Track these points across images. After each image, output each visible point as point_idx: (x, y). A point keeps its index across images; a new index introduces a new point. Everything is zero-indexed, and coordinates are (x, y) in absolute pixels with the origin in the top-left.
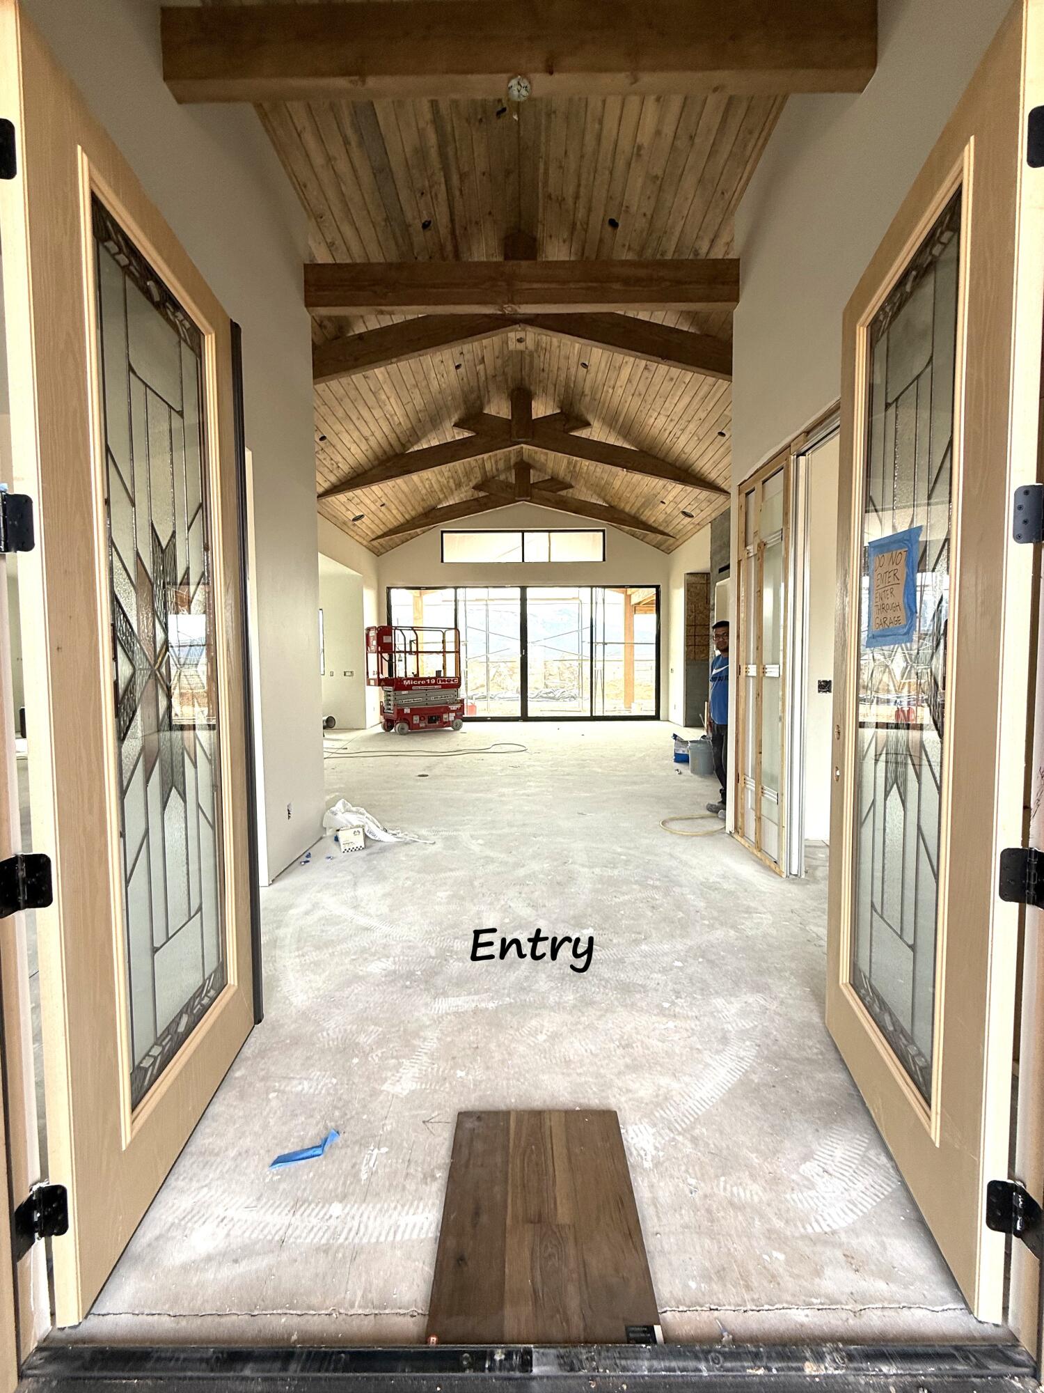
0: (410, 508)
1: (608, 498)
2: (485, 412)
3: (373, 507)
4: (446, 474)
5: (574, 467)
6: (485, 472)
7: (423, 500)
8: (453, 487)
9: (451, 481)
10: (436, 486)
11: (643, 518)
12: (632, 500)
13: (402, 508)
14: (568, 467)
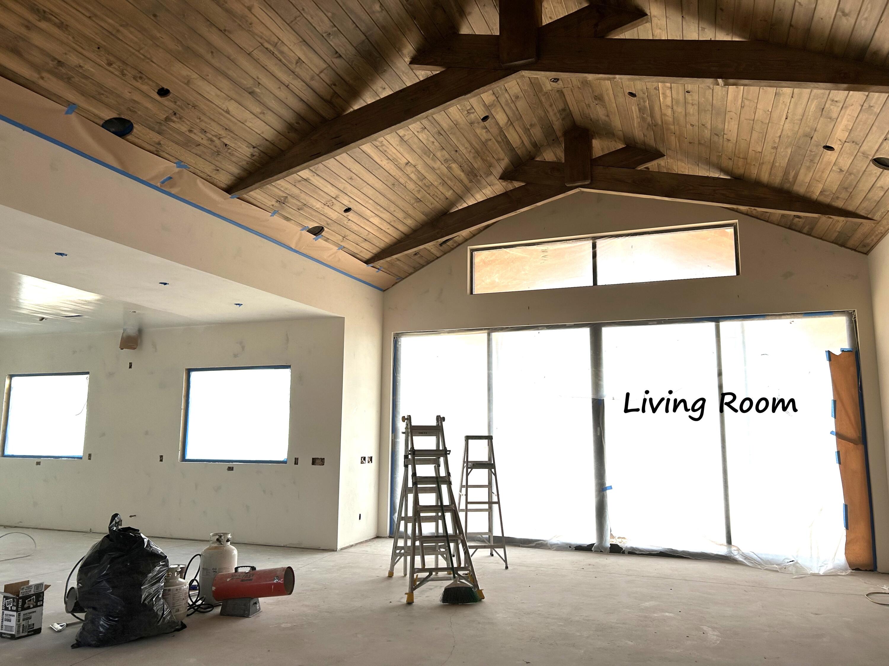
0: (400, 215)
1: (726, 163)
2: (465, 30)
3: (334, 215)
4: (439, 154)
5: (652, 116)
6: (512, 149)
7: (419, 200)
8: (462, 176)
9: (454, 166)
10: (431, 177)
11: (800, 189)
12: (768, 157)
13: (386, 216)
14: (643, 119)
